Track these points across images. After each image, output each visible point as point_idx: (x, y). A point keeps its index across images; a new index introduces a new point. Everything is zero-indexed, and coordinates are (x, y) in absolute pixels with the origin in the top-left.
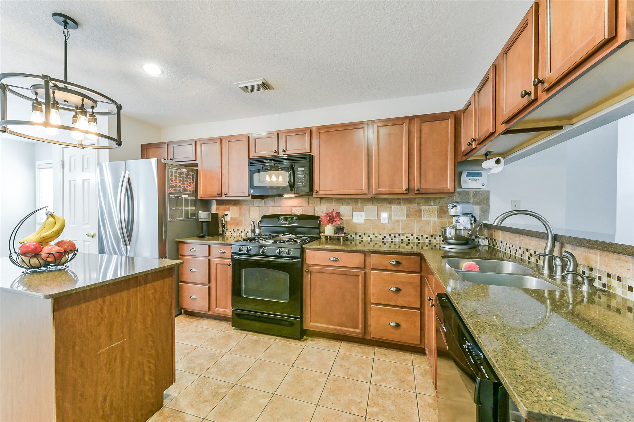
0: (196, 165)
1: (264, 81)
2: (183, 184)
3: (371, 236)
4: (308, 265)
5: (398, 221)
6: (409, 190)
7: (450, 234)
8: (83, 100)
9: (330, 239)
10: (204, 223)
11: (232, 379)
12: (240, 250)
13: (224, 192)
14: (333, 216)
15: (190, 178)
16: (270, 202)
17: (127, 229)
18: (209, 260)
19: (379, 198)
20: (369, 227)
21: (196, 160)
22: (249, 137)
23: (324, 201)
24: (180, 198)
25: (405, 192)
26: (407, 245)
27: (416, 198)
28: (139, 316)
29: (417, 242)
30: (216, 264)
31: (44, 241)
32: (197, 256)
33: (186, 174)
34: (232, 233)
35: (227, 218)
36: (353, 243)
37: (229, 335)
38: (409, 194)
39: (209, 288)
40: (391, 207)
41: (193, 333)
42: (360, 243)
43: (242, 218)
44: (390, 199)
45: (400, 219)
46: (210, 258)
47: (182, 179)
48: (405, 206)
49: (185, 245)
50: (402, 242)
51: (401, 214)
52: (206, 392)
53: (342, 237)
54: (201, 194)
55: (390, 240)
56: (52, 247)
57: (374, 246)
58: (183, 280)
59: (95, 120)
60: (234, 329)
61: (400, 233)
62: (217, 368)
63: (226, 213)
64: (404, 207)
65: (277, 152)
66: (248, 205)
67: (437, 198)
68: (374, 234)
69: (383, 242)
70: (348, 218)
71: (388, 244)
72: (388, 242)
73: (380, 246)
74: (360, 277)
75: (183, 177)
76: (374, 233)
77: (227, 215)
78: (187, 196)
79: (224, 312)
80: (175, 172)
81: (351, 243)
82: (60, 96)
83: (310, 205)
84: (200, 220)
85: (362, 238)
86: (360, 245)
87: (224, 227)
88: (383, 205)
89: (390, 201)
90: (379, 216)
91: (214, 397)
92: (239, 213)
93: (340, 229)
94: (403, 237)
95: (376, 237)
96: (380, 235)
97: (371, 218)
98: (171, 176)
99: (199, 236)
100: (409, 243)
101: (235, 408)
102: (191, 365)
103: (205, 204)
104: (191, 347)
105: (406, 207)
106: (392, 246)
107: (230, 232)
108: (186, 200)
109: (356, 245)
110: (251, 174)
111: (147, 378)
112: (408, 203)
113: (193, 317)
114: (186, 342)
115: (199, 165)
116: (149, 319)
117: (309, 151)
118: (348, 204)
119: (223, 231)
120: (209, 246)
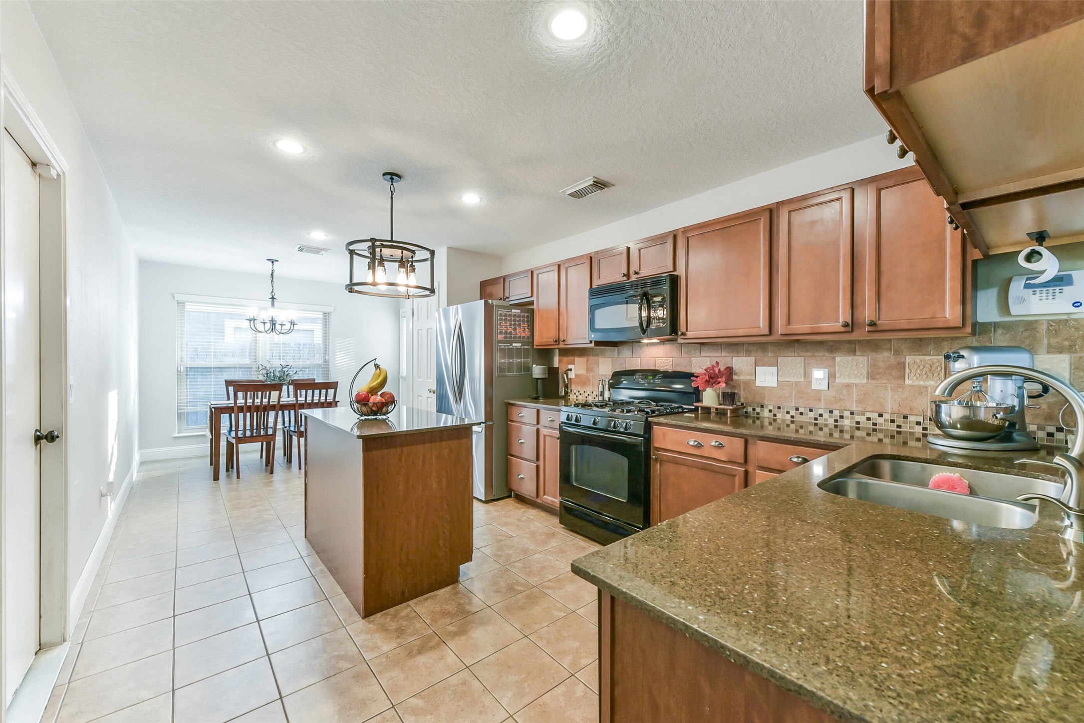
0: (532, 303)
1: (596, 180)
2: (515, 329)
3: (793, 413)
4: (657, 449)
5: (848, 386)
6: (851, 326)
7: (950, 417)
8: (402, 253)
9: (717, 414)
10: (539, 381)
11: (533, 581)
12: (594, 423)
13: (562, 338)
14: (716, 374)
15: (523, 321)
16: (626, 352)
17: (458, 387)
18: (538, 430)
19: (808, 342)
20: (787, 396)
21: (532, 297)
22: (591, 258)
23: (706, 349)
24: (511, 347)
25: (843, 329)
26: (869, 435)
27: (890, 340)
28: (434, 474)
29: (893, 431)
30: (545, 436)
31: (373, 391)
32: (525, 424)
33: (519, 316)
34: (577, 396)
35: (572, 375)
36: (758, 422)
37: (554, 533)
38: (854, 333)
39: (538, 467)
40: (834, 359)
41: (515, 521)
42: (770, 424)
43: (590, 375)
44: (831, 344)
45: (853, 381)
46: (539, 426)
47: (513, 323)
48: (864, 357)
49: (514, 407)
50: (858, 429)
51: (856, 372)
52: (501, 583)
53: (730, 409)
54: (537, 340)
55: (831, 421)
56: (376, 399)
57: (797, 431)
58: (514, 454)
59: (414, 270)
60: (563, 528)
61: (854, 409)
62: (524, 564)
63: (570, 367)
64: (861, 358)
65: (628, 275)
66: (597, 355)
67: (944, 339)
68: (797, 409)
69: (816, 424)
70: (748, 377)
71: (826, 430)
72: (826, 425)
73: (811, 432)
74: (737, 478)
75: (515, 320)
76: (797, 406)
77: (571, 370)
78: (520, 344)
79: (553, 502)
80: (505, 315)
81: (754, 422)
82: (386, 252)
83: (684, 355)
84: (534, 376)
85: (775, 415)
86: (771, 428)
87: (566, 386)
88: (816, 354)
89: (831, 347)
90: (807, 375)
91: (507, 590)
92: (585, 367)
93: (729, 397)
94: (862, 419)
95: (801, 414)
96: (811, 410)
97: (791, 379)
98: (501, 320)
99: (532, 397)
100: (875, 430)
101: (524, 609)
102: (499, 553)
103: (544, 354)
104: (507, 535)
105: (866, 358)
106: (836, 435)
107: (575, 394)
108: (518, 349)
109: (762, 427)
110: (593, 309)
111: (441, 543)
112: (872, 351)
113: (523, 504)
114: (504, 529)
115: (535, 303)
116: (444, 480)
117: (672, 270)
118: (748, 353)
119: (566, 393)
120: (538, 411)
